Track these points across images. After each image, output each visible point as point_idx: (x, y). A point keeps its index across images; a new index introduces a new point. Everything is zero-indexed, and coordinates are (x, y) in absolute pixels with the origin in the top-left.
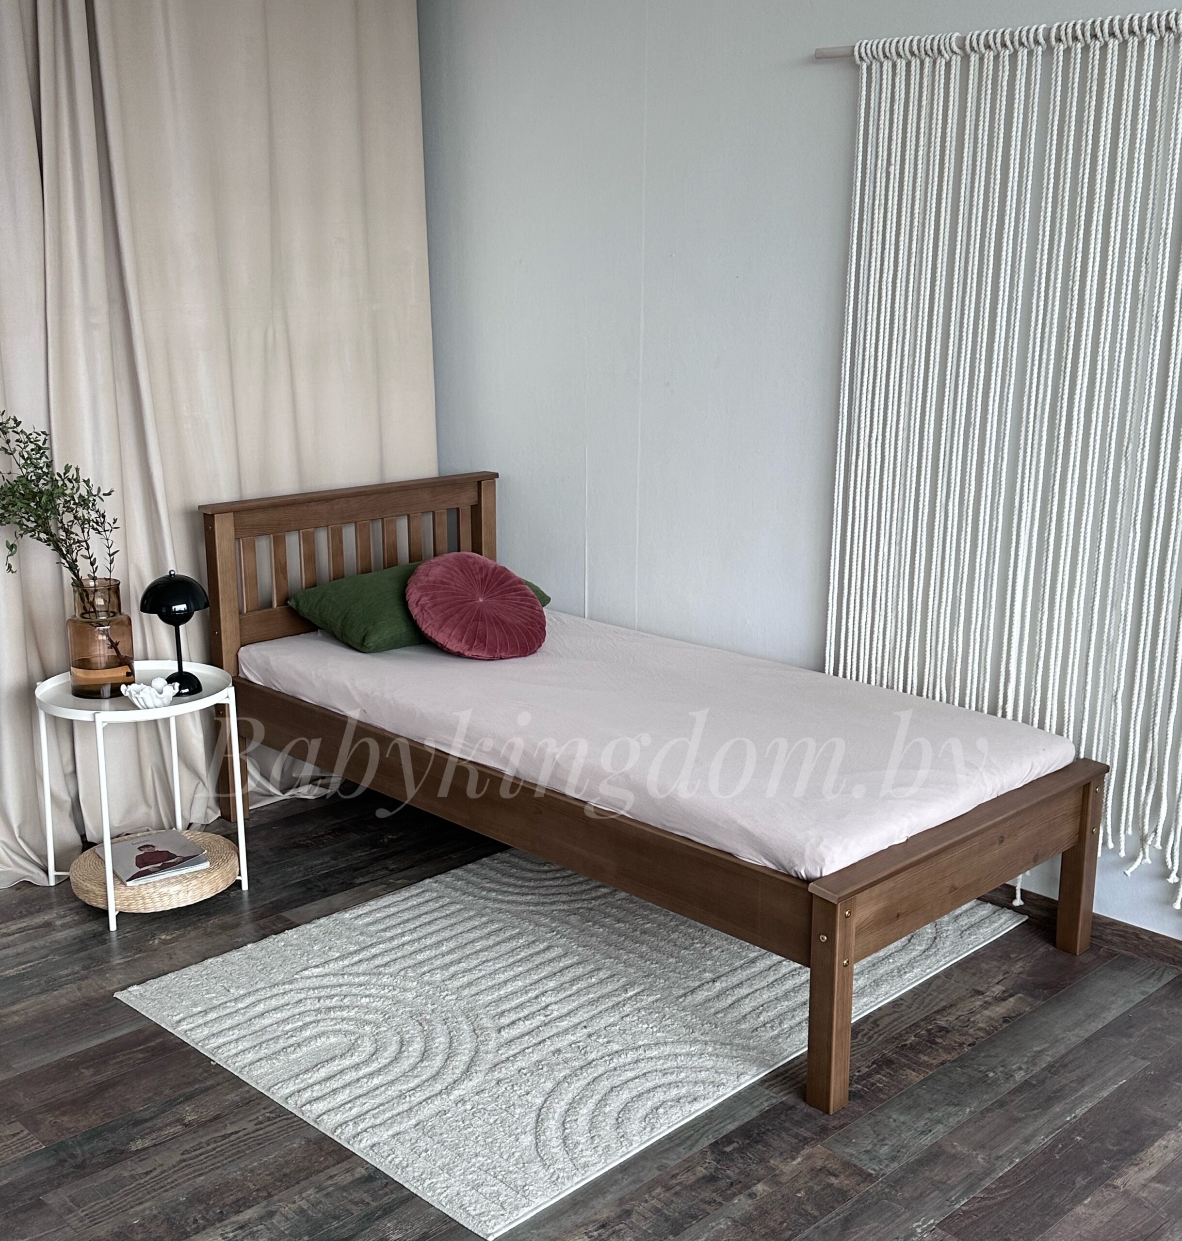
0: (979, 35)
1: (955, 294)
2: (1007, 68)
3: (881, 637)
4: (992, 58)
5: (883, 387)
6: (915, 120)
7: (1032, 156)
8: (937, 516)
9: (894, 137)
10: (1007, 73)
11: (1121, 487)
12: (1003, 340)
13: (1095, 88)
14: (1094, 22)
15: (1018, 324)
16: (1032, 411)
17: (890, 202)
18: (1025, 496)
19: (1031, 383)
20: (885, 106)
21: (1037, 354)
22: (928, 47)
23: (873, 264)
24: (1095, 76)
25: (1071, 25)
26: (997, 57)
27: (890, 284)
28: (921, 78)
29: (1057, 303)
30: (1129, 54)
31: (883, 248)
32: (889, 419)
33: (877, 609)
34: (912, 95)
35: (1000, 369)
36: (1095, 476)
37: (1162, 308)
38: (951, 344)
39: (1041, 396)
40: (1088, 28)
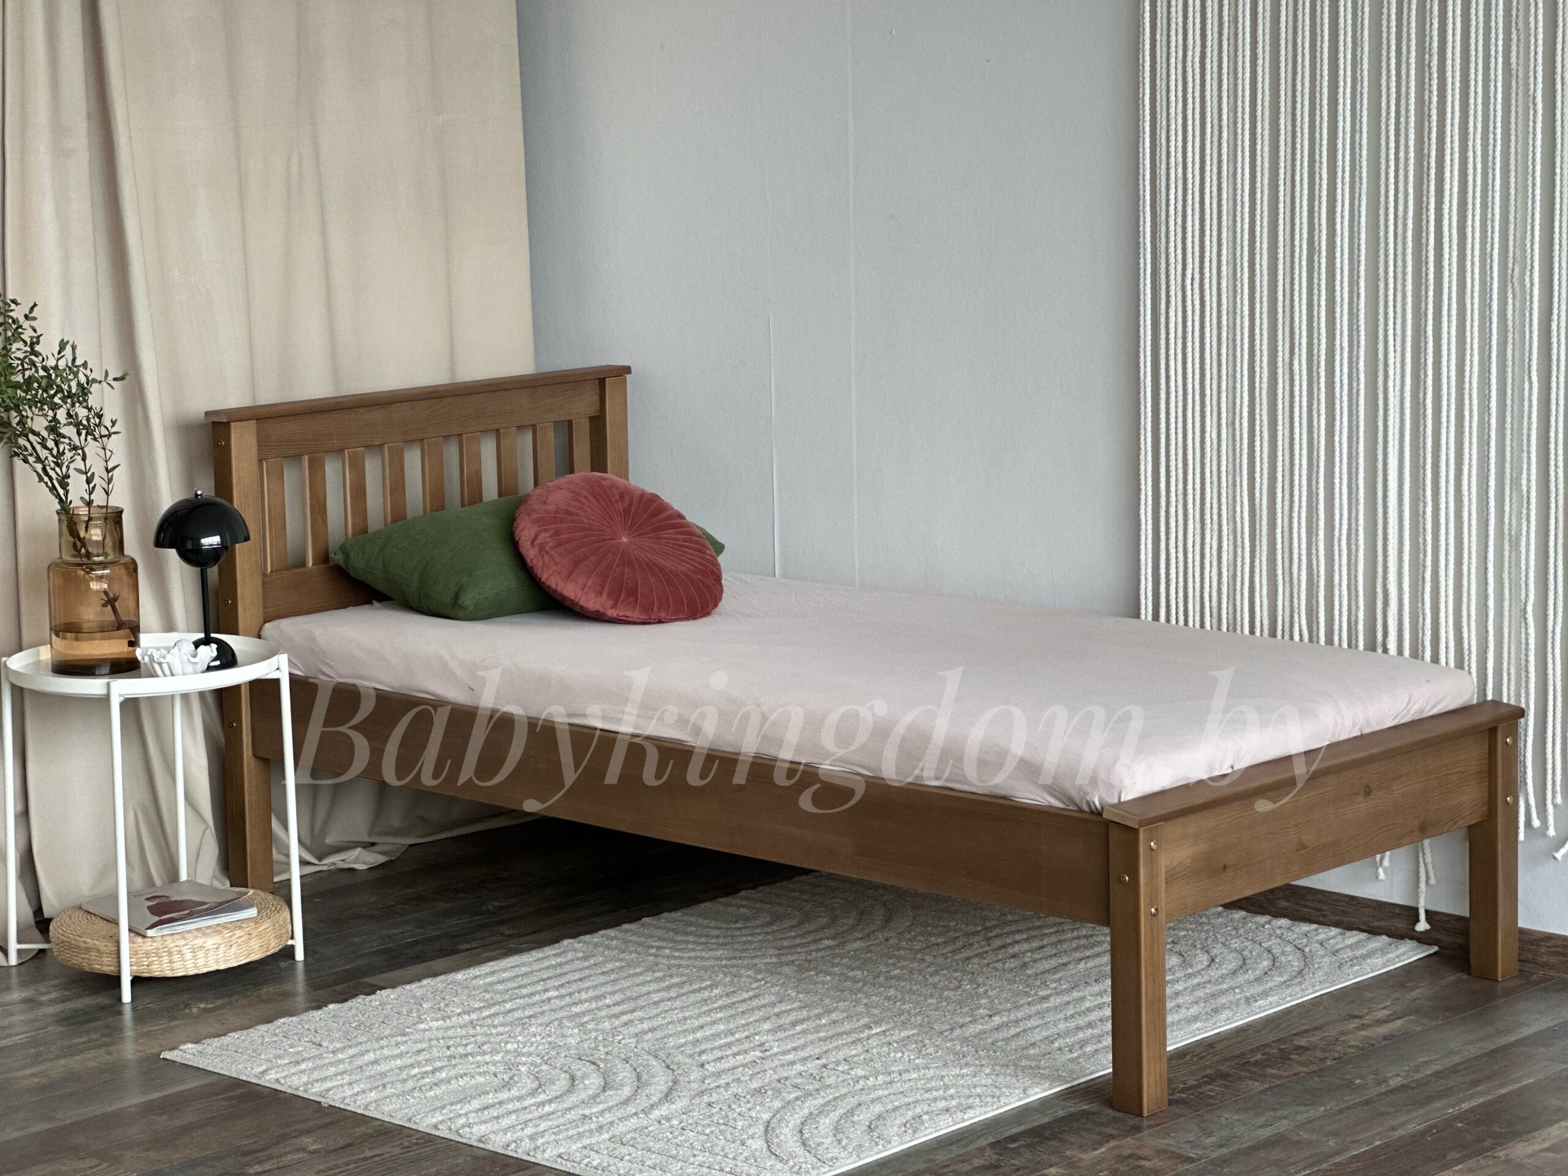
1: (1283, 75)
3: (1215, 563)
5: (1197, 206)
8: (1280, 381)
11: (1510, 323)
12: (1348, 136)
15: (1365, 113)
16: (1391, 228)
18: (1391, 343)
19: (1387, 191)
21: (1392, 151)
23: (1173, 38)
29: (1413, 84)
32: (1208, 248)
33: (1208, 521)
35: (1347, 174)
36: (1476, 312)
37: (1540, 86)
39: (1401, 208)
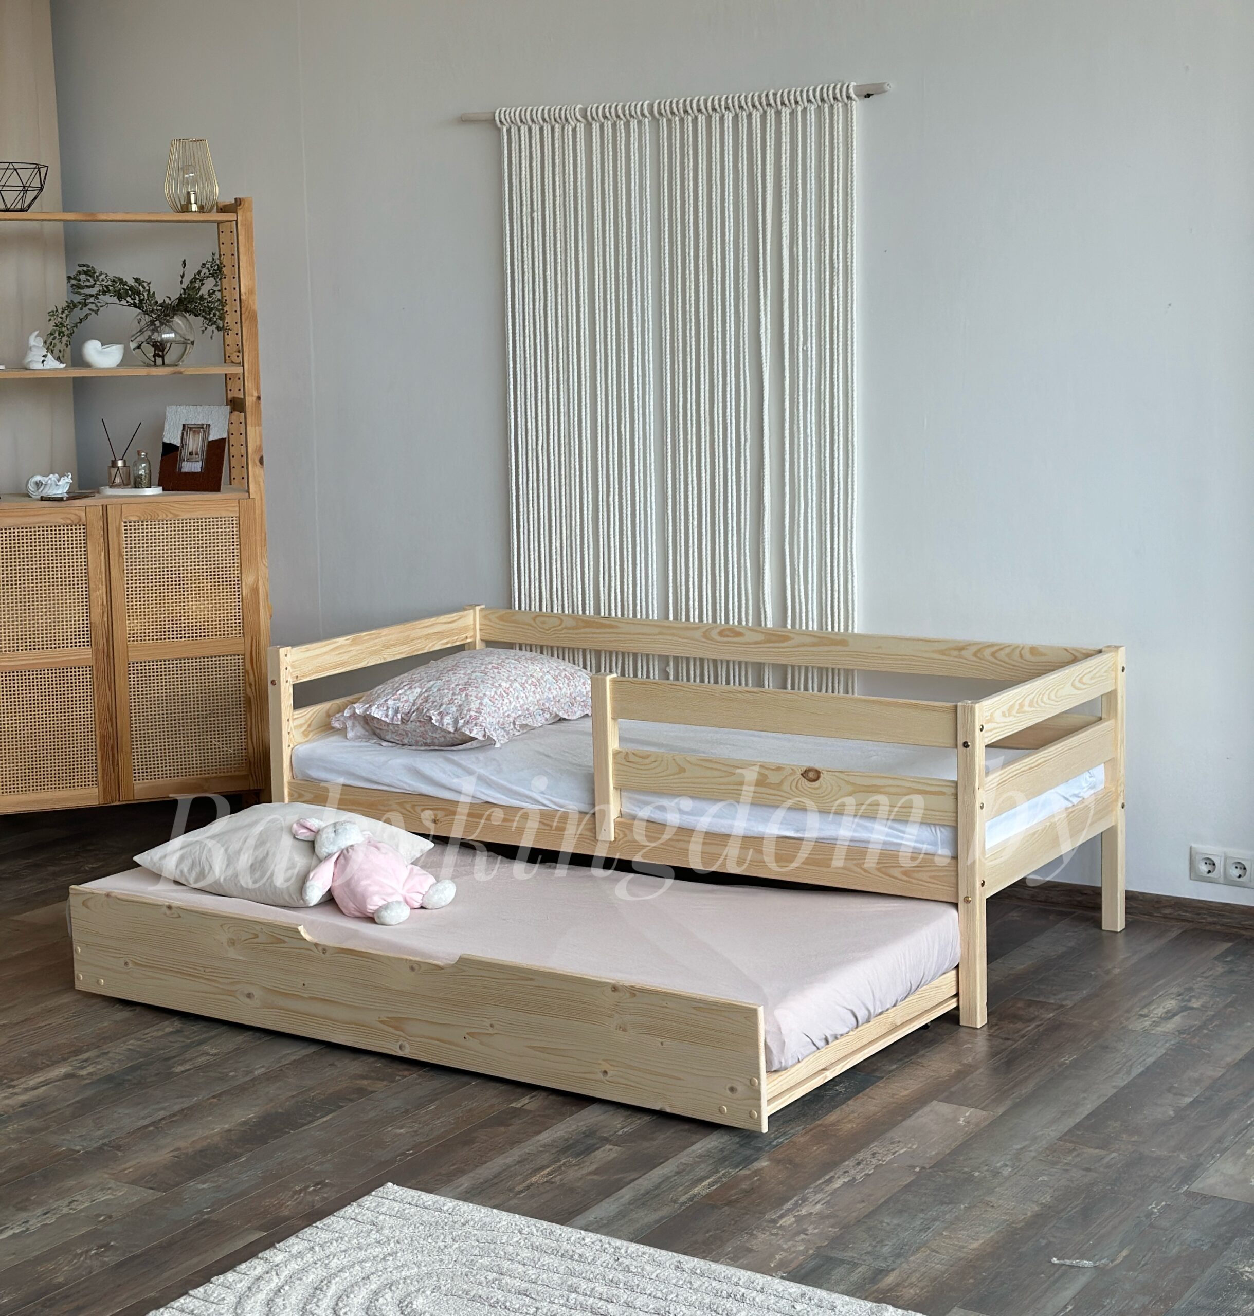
0: (597, 108)
1: (598, 318)
2: (623, 135)
4: (610, 126)
6: (551, 175)
7: (649, 205)
8: (600, 509)
9: (535, 189)
10: (624, 139)
13: (691, 152)
14: (685, 101)
17: (536, 243)
20: (525, 163)
22: (557, 115)
24: (691, 143)
25: (668, 103)
26: (614, 125)
27: (542, 312)
30: (713, 126)
34: (546, 154)
38: (598, 361)
40: (681, 106)
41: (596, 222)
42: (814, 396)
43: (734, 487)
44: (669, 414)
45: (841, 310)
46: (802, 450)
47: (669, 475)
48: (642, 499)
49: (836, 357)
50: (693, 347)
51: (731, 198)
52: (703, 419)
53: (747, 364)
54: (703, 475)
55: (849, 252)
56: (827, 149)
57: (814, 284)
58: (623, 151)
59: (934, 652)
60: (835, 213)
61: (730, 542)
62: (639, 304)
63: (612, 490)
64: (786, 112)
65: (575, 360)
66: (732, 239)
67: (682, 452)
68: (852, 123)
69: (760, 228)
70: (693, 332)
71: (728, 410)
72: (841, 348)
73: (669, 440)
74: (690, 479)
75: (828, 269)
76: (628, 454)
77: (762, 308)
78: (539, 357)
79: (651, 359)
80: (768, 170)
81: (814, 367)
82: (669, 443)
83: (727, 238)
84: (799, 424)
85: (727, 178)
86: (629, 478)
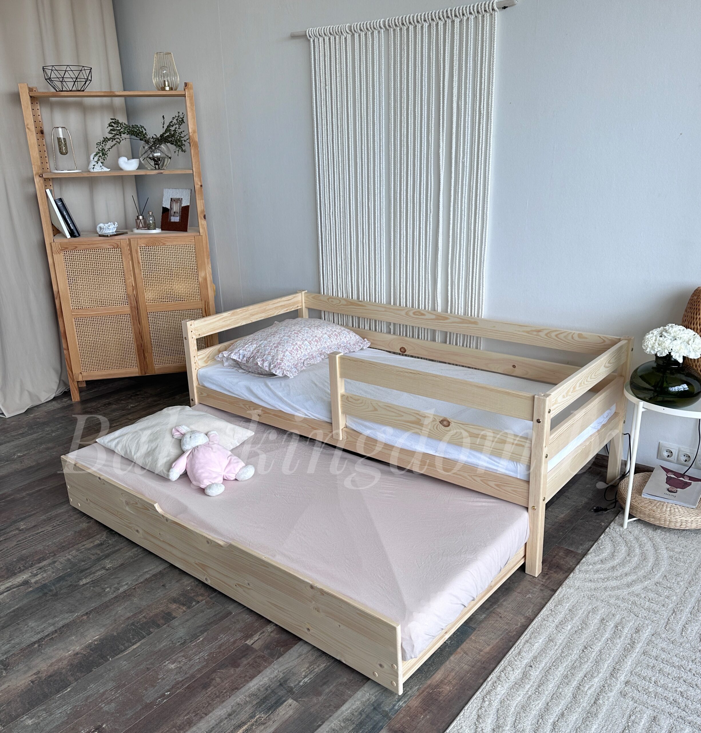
0: (357, 25)
2: (371, 40)
4: (364, 35)
5: (333, 188)
6: (334, 65)
7: (383, 79)
9: (327, 73)
10: (371, 42)
13: (405, 48)
14: (402, 18)
20: (322, 58)
22: (337, 30)
23: (323, 132)
24: (405, 43)
25: (393, 19)
26: (366, 34)
27: (331, 141)
28: (335, 45)
30: (417, 32)
31: (327, 125)
32: (336, 203)
34: (332, 53)
38: (358, 168)
40: (400, 20)
41: (357, 90)
42: (467, 188)
43: (424, 237)
44: (392, 197)
45: (484, 138)
46: (459, 218)
47: (392, 230)
48: (379, 241)
49: (480, 166)
50: (405, 160)
51: (426, 74)
52: (409, 200)
53: (432, 170)
54: (409, 230)
55: (490, 104)
56: (480, 42)
57: (469, 123)
58: (370, 49)
59: (524, 331)
60: (483, 81)
61: (421, 265)
62: (378, 136)
63: (365, 236)
64: (457, 21)
65: (347, 167)
66: (426, 98)
67: (398, 218)
68: (494, 25)
69: (441, 91)
70: (405, 151)
71: (422, 195)
72: (483, 160)
73: (392, 211)
74: (402, 232)
75: (477, 114)
76: (372, 218)
77: (441, 138)
78: (330, 166)
79: (384, 167)
80: (446, 56)
81: (468, 171)
82: (392, 213)
83: (423, 97)
84: (458, 204)
85: (424, 62)
86: (373, 230)
